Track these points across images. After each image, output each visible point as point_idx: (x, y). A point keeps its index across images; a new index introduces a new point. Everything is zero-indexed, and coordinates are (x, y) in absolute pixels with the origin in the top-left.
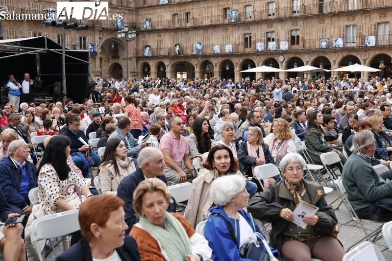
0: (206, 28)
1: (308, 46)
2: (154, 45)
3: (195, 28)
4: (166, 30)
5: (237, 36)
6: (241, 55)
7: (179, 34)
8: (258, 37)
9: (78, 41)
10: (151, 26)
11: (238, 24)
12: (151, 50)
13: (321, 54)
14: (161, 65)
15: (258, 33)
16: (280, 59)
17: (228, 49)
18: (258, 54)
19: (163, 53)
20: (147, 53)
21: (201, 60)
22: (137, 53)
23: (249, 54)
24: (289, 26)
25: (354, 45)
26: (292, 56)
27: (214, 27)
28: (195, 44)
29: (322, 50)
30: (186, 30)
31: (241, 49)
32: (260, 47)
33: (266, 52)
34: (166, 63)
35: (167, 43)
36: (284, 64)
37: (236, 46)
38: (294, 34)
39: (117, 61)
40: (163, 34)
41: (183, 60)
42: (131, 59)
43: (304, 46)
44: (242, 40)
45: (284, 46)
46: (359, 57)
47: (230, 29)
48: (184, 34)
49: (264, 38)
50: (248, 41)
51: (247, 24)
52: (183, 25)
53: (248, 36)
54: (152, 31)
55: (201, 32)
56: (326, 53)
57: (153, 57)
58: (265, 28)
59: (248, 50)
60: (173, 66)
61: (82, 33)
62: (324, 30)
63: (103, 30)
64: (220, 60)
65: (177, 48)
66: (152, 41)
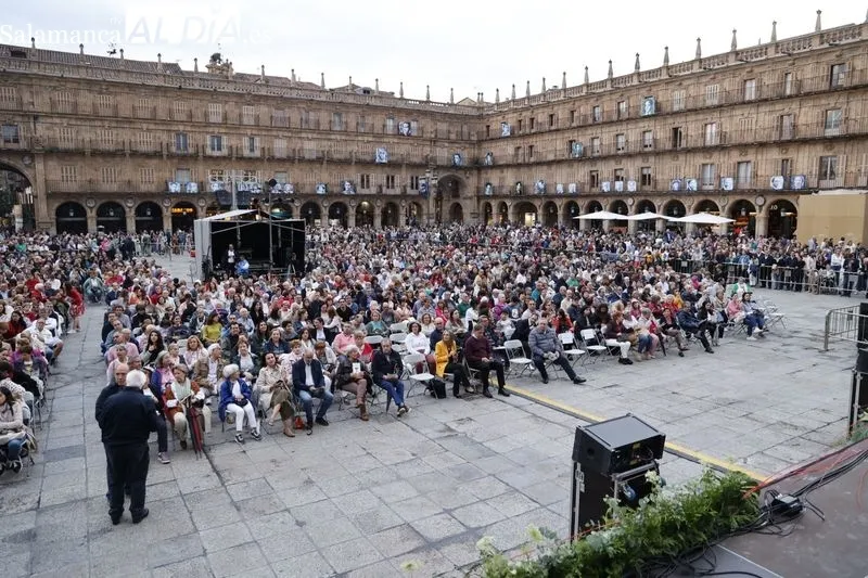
0: (550, 163)
1: (659, 187)
2: (495, 182)
3: (538, 164)
4: (508, 166)
5: (582, 173)
6: (587, 196)
7: (522, 170)
8: (605, 175)
9: (409, 181)
10: (493, 160)
11: (584, 158)
12: (493, 188)
13: (674, 198)
14: (503, 206)
15: (605, 170)
16: (629, 202)
17: (572, 188)
18: (604, 195)
19: (505, 191)
20: (488, 191)
21: (544, 201)
22: (478, 192)
23: (594, 195)
24: (639, 163)
25: (711, 188)
26: (643, 198)
27: (558, 162)
28: (537, 181)
29: (674, 193)
30: (529, 165)
31: (587, 188)
32: (606, 187)
33: (612, 193)
34: (508, 203)
35: (509, 179)
36: (634, 207)
37: (580, 186)
38: (645, 172)
39: (457, 201)
40: (505, 170)
41: (524, 200)
42: (471, 198)
43: (655, 187)
44: (587, 178)
45: (632, 187)
46: (717, 202)
47: (575, 165)
48: (526, 169)
49: (612, 177)
50: (594, 180)
51: (594, 160)
52: (527, 160)
53: (594, 174)
54: (495, 166)
55: (545, 168)
56: (680, 196)
57: (494, 196)
58: (612, 165)
59: (595, 190)
60: (515, 207)
61: (414, 173)
62: (678, 169)
63: (438, 168)
64: (565, 201)
65: (519, 187)
66: (494, 178)
